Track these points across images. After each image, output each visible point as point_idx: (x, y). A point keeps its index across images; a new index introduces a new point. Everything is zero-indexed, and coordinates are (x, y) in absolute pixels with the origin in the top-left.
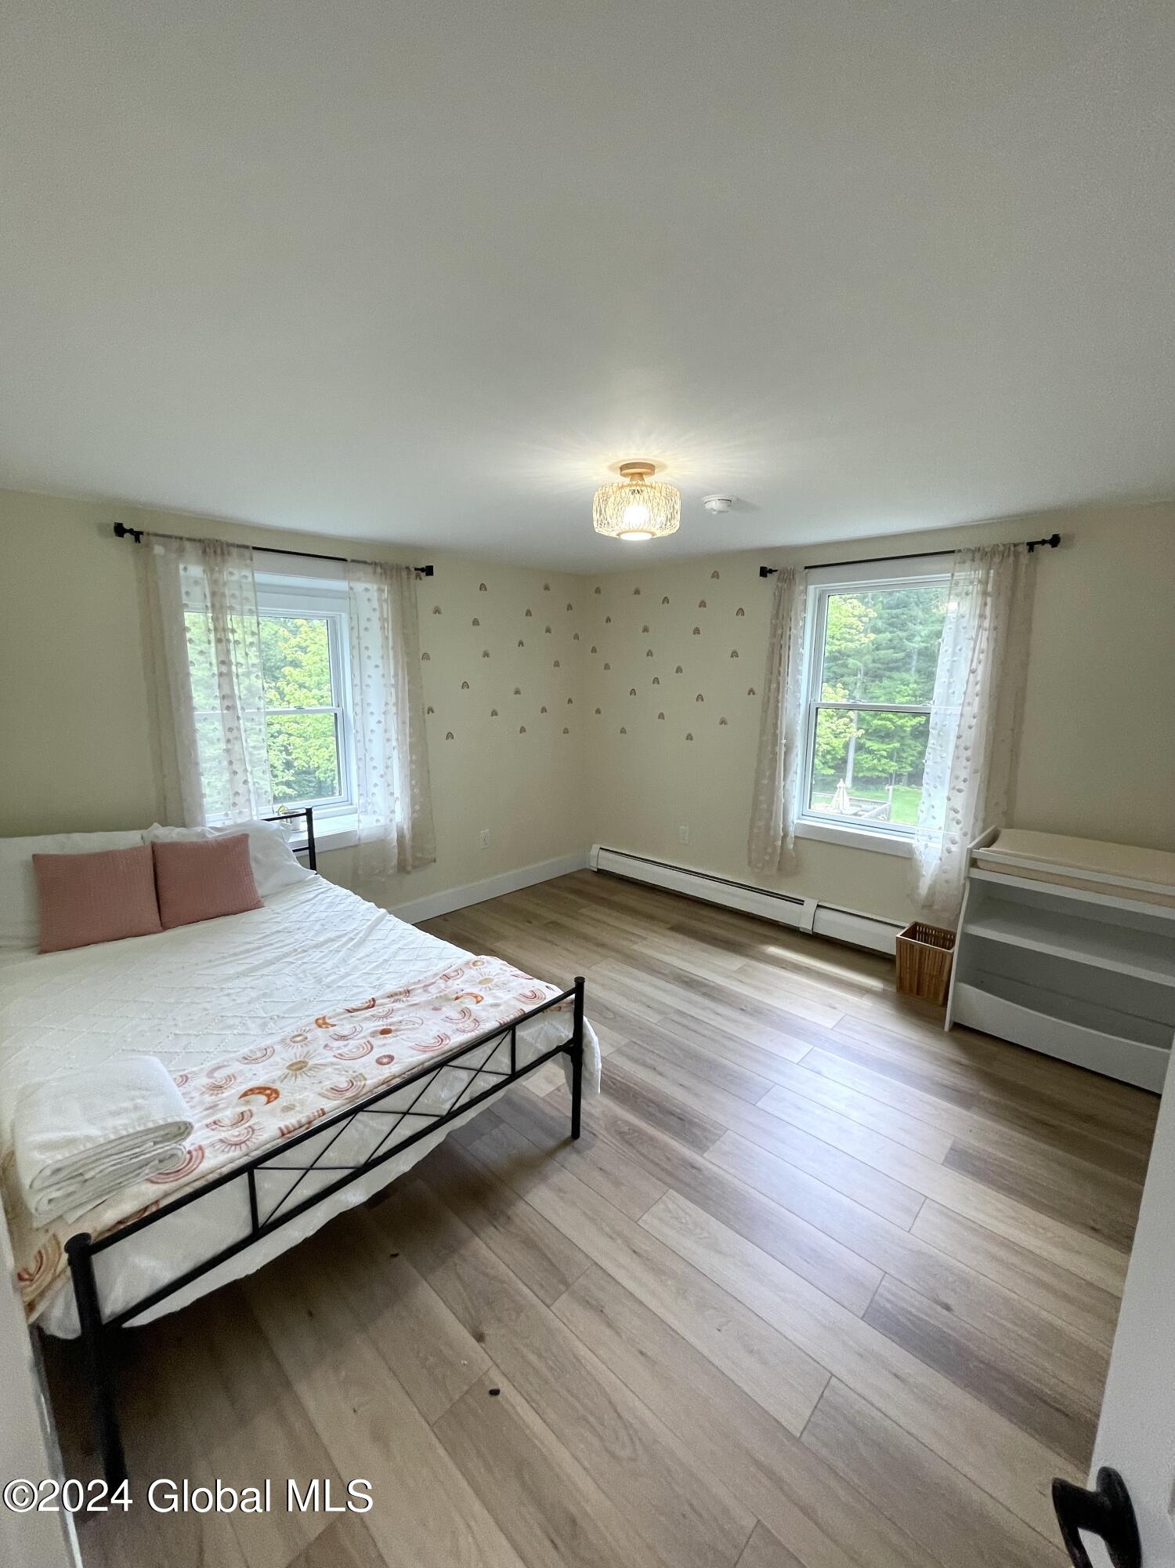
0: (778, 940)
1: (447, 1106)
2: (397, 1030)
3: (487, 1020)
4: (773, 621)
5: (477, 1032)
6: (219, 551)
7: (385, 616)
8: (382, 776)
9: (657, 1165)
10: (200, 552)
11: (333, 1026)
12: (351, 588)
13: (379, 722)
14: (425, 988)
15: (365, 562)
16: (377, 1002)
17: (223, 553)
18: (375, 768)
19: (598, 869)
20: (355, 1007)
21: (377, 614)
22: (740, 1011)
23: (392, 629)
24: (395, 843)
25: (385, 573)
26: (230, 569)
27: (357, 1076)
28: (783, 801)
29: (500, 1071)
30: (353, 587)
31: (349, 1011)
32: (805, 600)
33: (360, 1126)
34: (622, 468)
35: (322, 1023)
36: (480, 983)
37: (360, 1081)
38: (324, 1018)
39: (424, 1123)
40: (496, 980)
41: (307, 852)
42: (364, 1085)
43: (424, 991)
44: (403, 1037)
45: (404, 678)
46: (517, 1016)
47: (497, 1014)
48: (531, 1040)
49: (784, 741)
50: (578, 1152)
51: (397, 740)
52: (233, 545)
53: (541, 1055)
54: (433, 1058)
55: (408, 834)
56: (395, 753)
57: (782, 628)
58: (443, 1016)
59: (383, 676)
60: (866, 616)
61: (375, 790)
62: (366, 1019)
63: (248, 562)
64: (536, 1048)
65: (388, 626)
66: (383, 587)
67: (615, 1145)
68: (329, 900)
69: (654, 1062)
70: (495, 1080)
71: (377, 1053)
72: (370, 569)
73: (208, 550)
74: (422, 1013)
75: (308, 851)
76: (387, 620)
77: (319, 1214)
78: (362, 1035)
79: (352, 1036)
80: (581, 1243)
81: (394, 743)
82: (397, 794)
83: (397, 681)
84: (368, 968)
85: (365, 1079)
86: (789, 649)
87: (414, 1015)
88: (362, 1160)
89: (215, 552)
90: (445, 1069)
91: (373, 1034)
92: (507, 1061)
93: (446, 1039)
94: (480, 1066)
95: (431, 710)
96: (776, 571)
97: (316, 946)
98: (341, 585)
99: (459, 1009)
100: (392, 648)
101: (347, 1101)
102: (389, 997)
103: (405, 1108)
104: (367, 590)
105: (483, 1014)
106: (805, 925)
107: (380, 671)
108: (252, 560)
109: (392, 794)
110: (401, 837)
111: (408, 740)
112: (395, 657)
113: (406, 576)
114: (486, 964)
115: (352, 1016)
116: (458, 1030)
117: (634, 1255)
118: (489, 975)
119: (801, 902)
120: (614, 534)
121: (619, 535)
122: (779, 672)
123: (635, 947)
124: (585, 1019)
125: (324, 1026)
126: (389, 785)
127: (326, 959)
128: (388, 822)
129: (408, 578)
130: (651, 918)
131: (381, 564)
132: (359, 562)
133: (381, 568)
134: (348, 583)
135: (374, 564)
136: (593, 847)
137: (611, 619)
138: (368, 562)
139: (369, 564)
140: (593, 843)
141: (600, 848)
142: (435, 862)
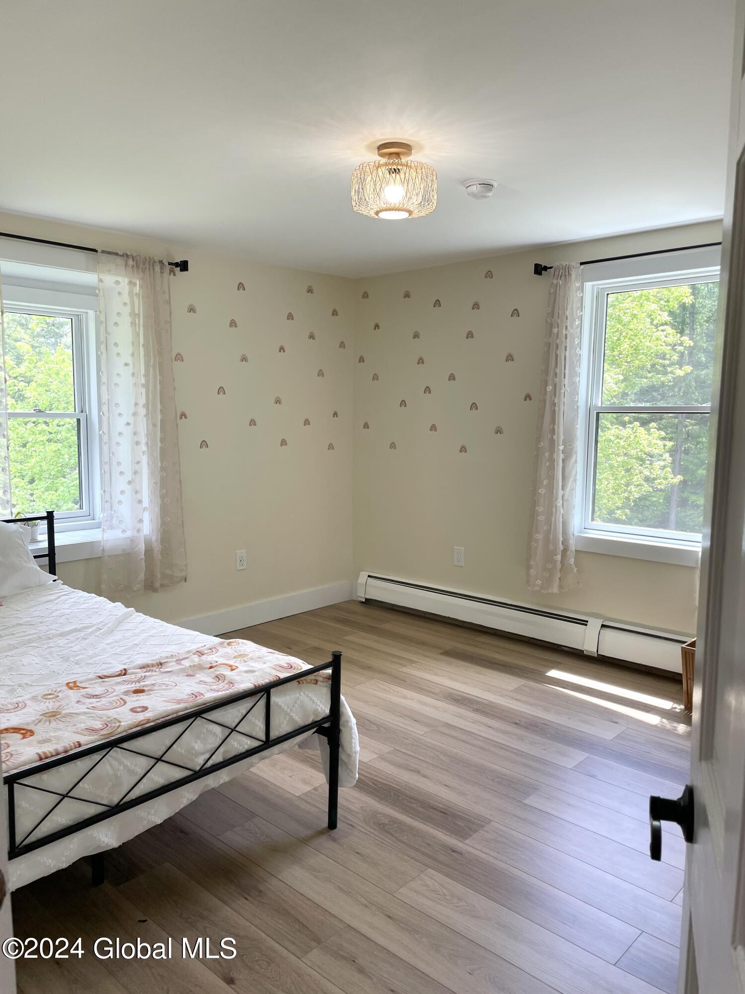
0: (561, 663)
1: (201, 760)
2: (149, 690)
3: (242, 682)
4: (548, 320)
5: (231, 690)
7: (137, 312)
8: (130, 483)
9: (417, 850)
11: (84, 688)
12: (101, 281)
13: (128, 424)
14: (178, 662)
15: (117, 254)
16: (129, 671)
18: (122, 473)
19: (367, 599)
20: (105, 674)
21: (128, 309)
22: (515, 726)
23: (144, 326)
25: (138, 267)
27: (111, 720)
28: (562, 512)
29: (254, 734)
30: (103, 279)
31: (100, 678)
32: (582, 297)
33: (115, 763)
34: (380, 147)
35: (73, 686)
36: (235, 657)
37: (115, 723)
38: (75, 682)
39: (178, 774)
40: (250, 655)
42: (119, 726)
43: (177, 664)
44: (157, 695)
45: (155, 377)
46: (272, 680)
47: (252, 678)
48: (286, 708)
49: (561, 448)
50: (334, 840)
51: (147, 444)
53: (297, 727)
54: (186, 709)
55: (157, 547)
56: (144, 460)
57: (558, 327)
58: (197, 681)
59: (133, 374)
60: (681, 344)
61: (121, 498)
62: (119, 683)
64: (291, 717)
65: (139, 322)
66: (134, 281)
67: (373, 834)
68: (73, 600)
69: (417, 767)
70: (249, 744)
71: (130, 705)
72: (120, 261)
74: (174, 678)
75: (48, 557)
76: (138, 315)
77: (72, 847)
78: (115, 694)
79: (104, 695)
80: (335, 910)
81: (144, 448)
82: (146, 503)
83: (147, 381)
84: (117, 651)
85: (120, 722)
86: (566, 350)
87: (166, 679)
88: (115, 800)
90: (199, 721)
91: (126, 693)
92: (260, 725)
93: (200, 696)
94: (234, 725)
95: (183, 415)
96: (551, 268)
97: (62, 635)
98: (89, 278)
99: (214, 676)
100: (143, 345)
101: (102, 737)
102: (141, 668)
103: (158, 754)
104: (117, 282)
105: (237, 678)
106: (590, 647)
107: (130, 369)
109: (140, 502)
110: (149, 551)
111: (159, 444)
112: (147, 355)
113: (159, 271)
114: (240, 645)
115: (103, 682)
116: (212, 690)
117: (389, 920)
118: (244, 652)
119: (584, 623)
120: (372, 213)
121: (377, 213)
122: (556, 374)
123: (404, 669)
124: (342, 698)
125: (75, 688)
126: (137, 492)
127: (73, 644)
128: (135, 534)
129: (162, 273)
130: (422, 643)
131: (133, 256)
132: (109, 253)
133: (133, 261)
134: (97, 275)
135: (126, 256)
136: (360, 575)
137: (380, 325)
138: (119, 253)
139: (121, 256)
140: (362, 571)
141: (369, 576)
142: (186, 581)
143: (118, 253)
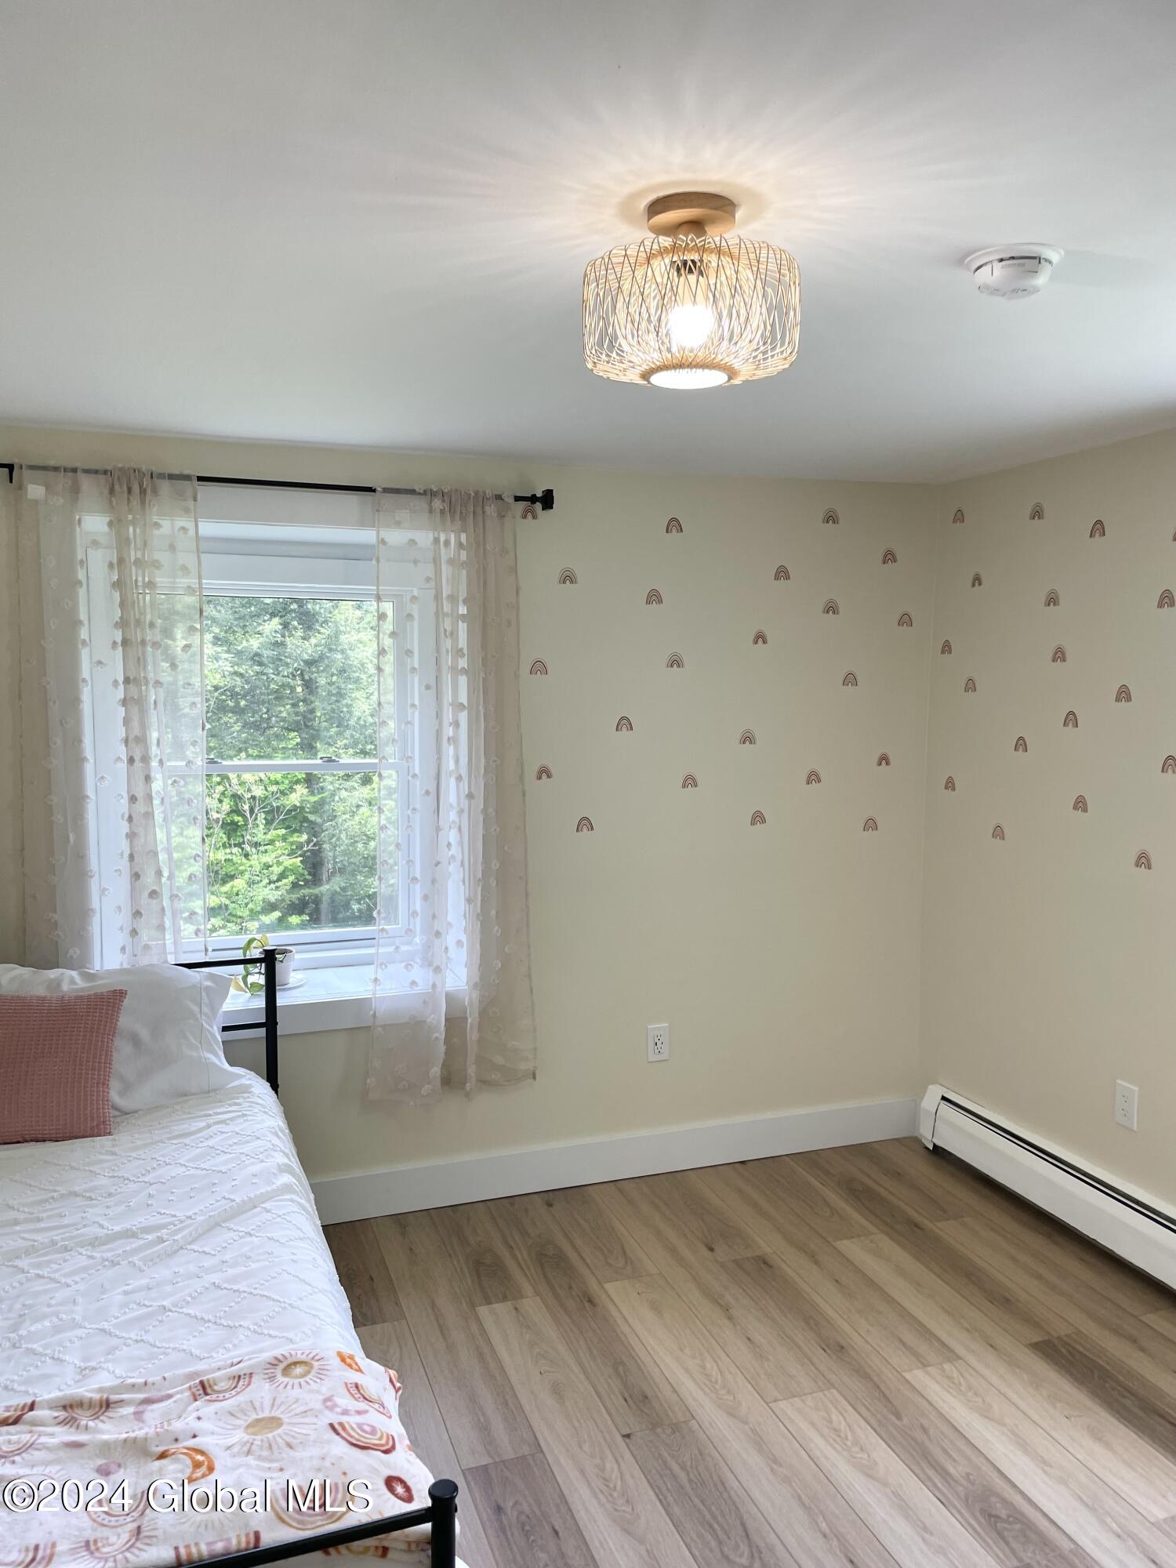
6: (136, 488)
7: (449, 591)
10: (106, 492)
12: (381, 539)
15: (412, 492)
17: (143, 492)
19: (935, 1146)
24: (441, 1034)
25: (452, 511)
26: (155, 519)
30: (386, 538)
41: (262, 1032)
52: (161, 476)
63: (191, 503)
65: (453, 609)
66: (445, 536)
72: (418, 503)
73: (117, 487)
75: (264, 1030)
89: (130, 491)
95: (544, 772)
98: (364, 535)
104: (413, 541)
108: (195, 500)
113: (499, 514)
120: (633, 377)
121: (646, 376)
128: (431, 989)
129: (506, 517)
131: (443, 492)
132: (397, 491)
133: (444, 501)
134: (375, 532)
135: (429, 494)
136: (928, 1091)
137: (983, 579)
138: (417, 490)
139: (420, 494)
140: (933, 1083)
141: (944, 1098)
142: (534, 1078)
143: (415, 490)
